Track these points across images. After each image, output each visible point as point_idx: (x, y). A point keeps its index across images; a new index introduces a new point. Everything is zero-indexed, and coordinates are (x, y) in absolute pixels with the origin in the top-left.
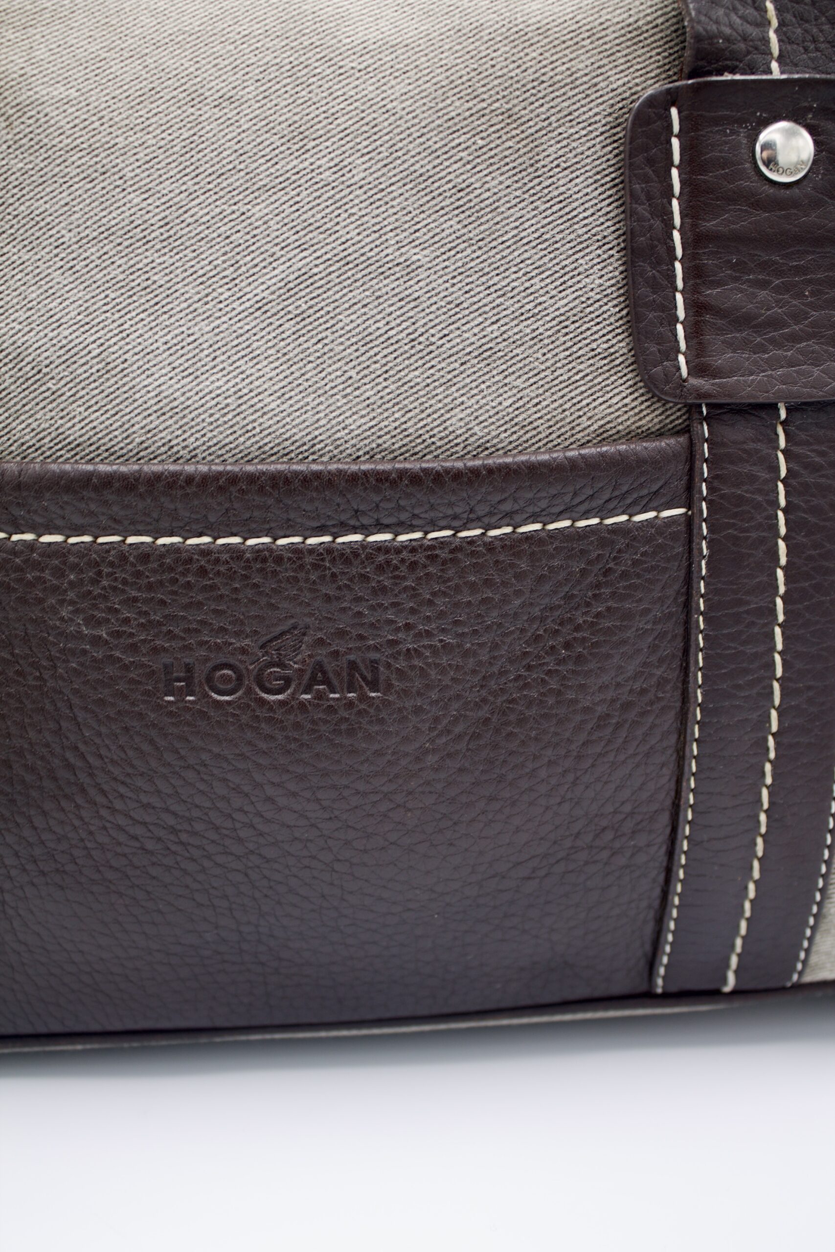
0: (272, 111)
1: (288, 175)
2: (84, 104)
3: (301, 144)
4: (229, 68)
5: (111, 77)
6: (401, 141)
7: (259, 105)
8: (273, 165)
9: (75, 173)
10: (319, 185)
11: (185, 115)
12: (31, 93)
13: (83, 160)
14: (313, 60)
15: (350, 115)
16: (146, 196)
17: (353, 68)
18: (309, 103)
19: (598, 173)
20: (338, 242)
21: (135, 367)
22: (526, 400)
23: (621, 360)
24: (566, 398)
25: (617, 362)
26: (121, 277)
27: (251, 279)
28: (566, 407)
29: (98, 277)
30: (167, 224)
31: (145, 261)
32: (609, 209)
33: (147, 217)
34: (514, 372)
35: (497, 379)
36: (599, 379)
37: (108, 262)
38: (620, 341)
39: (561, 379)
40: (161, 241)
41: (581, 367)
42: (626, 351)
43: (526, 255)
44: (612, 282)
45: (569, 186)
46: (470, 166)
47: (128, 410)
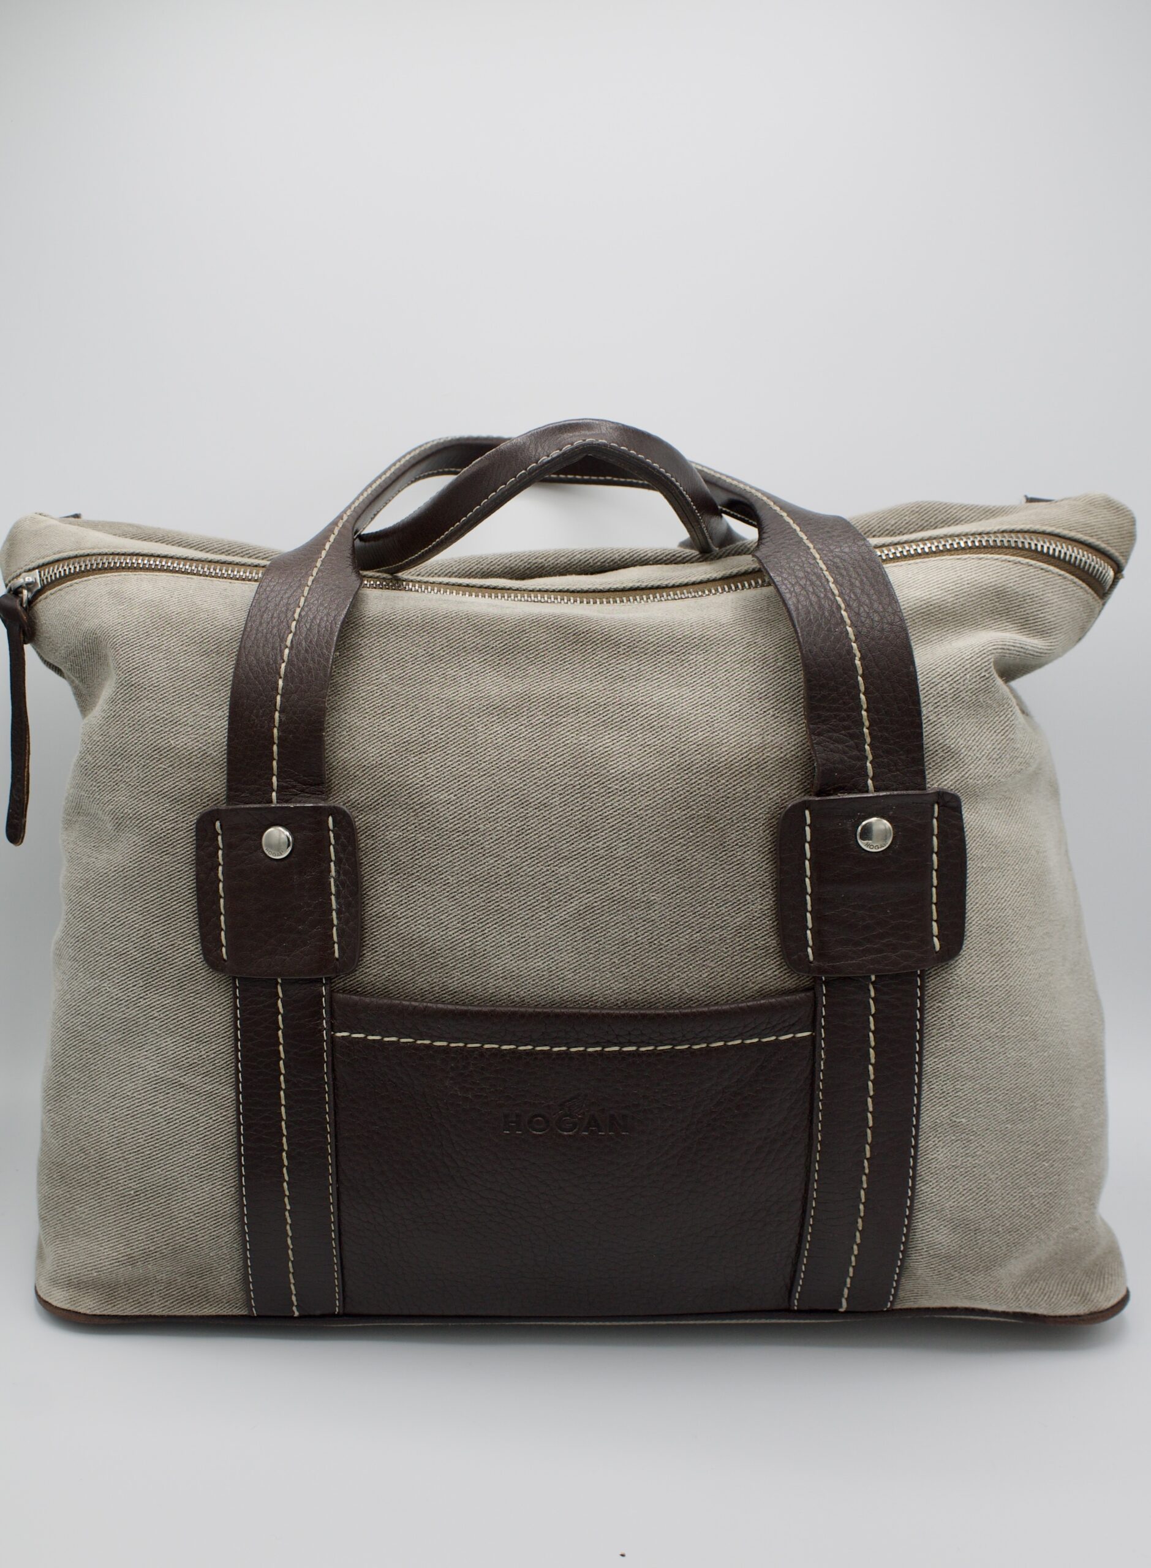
0: (570, 813)
1: (579, 851)
2: (459, 804)
3: (587, 833)
4: (543, 785)
5: (473, 787)
6: (645, 833)
7: (561, 809)
8: (572, 844)
9: (455, 844)
10: (598, 857)
11: (518, 812)
12: (428, 797)
13: (460, 838)
14: (593, 783)
15: (616, 818)
16: (497, 859)
17: (617, 789)
18: (591, 809)
19: (761, 846)
20: (609, 889)
21: (491, 953)
22: (715, 973)
23: (772, 950)
24: (740, 972)
25: (771, 951)
26: (483, 904)
27: (558, 908)
28: (740, 976)
29: (469, 903)
30: (509, 875)
31: (497, 896)
32: (767, 866)
33: (497, 871)
34: (709, 959)
35: (699, 962)
36: (760, 961)
37: (475, 895)
38: (772, 940)
39: (736, 961)
40: (506, 885)
41: (748, 954)
42: (775, 945)
43: (717, 895)
44: (768, 907)
45: (743, 855)
46: (685, 847)
47: (486, 976)
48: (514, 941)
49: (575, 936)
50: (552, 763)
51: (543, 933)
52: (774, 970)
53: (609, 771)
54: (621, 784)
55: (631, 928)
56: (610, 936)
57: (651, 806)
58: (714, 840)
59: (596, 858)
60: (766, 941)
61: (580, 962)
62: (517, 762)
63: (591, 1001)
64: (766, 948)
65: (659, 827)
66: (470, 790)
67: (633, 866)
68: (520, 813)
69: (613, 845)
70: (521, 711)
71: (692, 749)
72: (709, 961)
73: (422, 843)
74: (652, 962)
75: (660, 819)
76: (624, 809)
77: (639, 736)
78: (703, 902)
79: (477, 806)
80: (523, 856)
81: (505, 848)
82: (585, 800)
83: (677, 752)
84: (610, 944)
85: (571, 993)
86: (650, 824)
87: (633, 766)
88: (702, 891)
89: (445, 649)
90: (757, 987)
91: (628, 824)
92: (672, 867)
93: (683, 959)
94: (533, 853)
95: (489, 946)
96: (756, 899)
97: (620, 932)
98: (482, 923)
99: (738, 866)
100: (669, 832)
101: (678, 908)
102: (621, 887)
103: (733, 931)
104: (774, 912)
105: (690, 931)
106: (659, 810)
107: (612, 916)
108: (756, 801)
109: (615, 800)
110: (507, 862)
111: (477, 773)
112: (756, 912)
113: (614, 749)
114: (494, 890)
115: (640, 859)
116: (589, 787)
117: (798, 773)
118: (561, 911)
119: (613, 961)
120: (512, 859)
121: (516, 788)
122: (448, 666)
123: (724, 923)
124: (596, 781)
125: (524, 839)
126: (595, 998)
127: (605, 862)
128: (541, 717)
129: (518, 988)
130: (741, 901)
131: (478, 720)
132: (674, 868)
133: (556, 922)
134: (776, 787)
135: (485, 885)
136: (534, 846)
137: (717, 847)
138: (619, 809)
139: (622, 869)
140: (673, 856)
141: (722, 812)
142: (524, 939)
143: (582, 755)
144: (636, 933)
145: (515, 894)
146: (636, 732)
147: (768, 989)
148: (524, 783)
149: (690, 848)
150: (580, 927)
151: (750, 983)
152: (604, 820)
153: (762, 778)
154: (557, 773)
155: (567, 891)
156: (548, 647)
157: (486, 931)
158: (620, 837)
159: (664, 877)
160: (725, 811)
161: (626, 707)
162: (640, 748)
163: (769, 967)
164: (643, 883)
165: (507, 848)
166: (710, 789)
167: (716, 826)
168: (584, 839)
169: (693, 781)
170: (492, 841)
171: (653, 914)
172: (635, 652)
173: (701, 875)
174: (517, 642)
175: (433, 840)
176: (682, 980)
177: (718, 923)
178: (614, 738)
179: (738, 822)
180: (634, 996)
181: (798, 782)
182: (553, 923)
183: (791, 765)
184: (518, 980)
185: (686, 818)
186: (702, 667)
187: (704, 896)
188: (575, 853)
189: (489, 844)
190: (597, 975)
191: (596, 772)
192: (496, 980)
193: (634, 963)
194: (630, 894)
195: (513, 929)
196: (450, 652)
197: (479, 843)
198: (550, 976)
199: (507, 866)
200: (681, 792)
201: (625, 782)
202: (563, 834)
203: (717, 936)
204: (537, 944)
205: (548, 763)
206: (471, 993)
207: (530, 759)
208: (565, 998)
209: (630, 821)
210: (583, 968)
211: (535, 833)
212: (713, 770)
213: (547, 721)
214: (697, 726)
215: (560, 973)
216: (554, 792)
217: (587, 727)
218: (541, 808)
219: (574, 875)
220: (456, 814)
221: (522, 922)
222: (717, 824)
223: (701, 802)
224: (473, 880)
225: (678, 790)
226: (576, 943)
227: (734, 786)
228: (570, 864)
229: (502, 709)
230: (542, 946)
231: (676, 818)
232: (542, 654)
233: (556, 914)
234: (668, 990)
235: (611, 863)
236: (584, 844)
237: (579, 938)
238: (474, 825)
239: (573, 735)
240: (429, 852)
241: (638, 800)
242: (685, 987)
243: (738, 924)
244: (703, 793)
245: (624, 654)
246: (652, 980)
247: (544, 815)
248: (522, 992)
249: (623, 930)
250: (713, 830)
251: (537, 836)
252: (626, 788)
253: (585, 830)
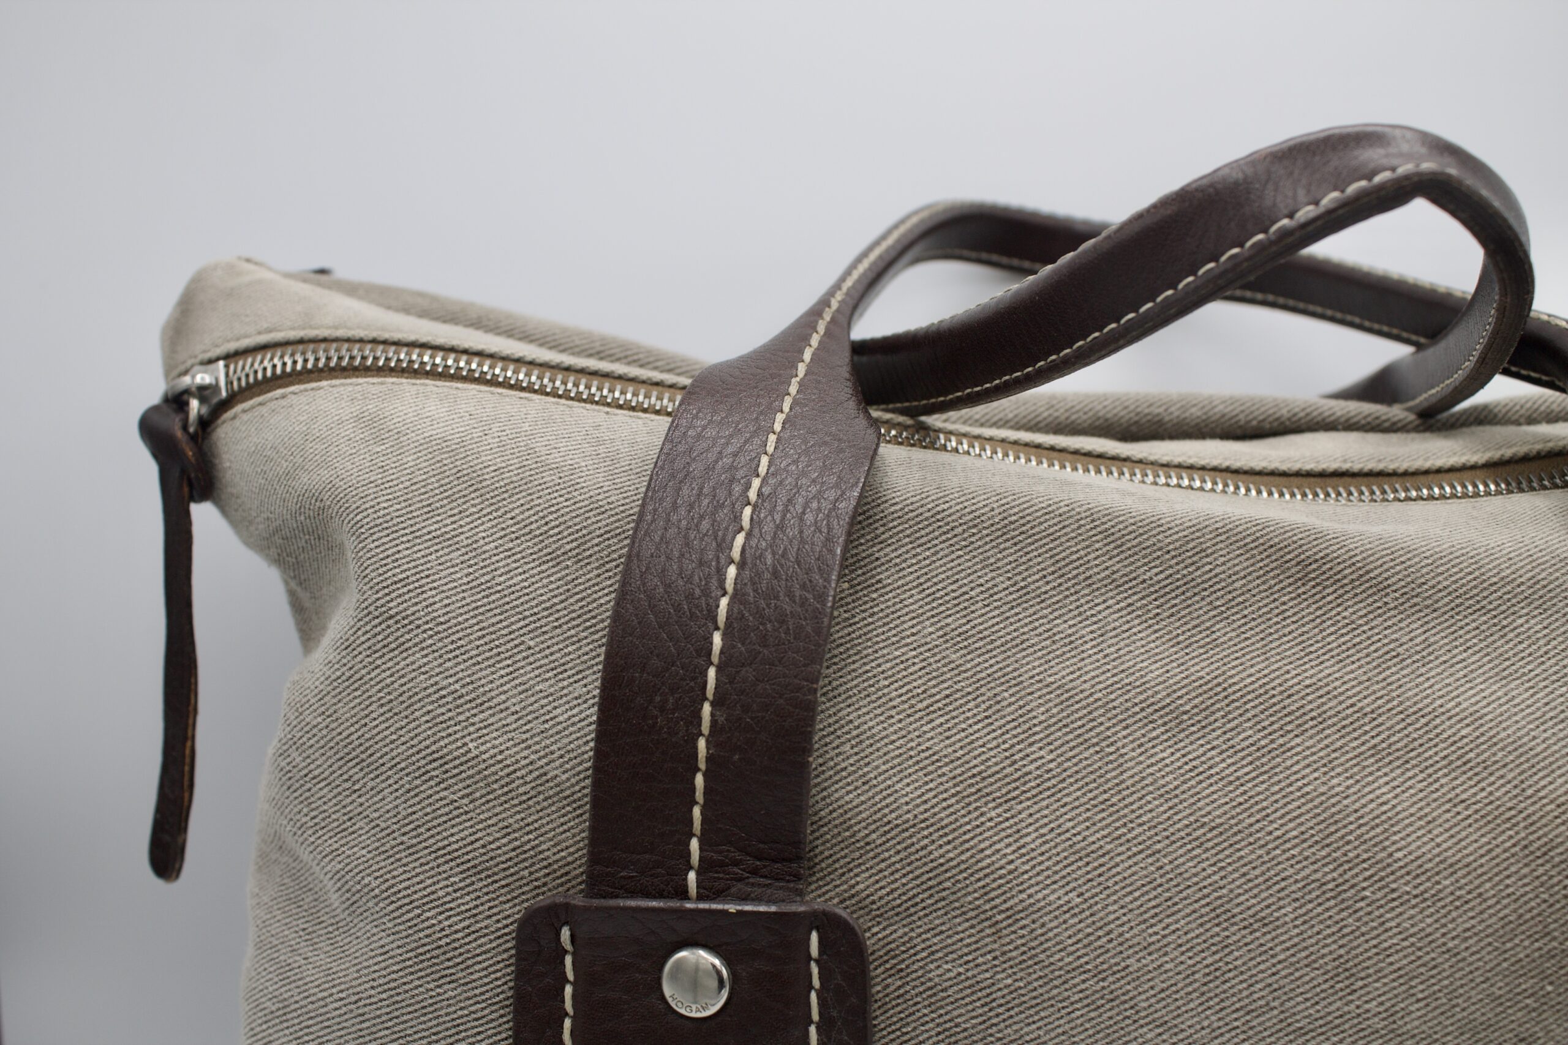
50: (1278, 833)
53: (1391, 855)
54: (1415, 882)
57: (1474, 930)
62: (1206, 829)
65: (1490, 974)
66: (1110, 883)
68: (1212, 937)
69: (1398, 1008)
70: (1212, 719)
71: (1548, 813)
73: (1006, 991)
75: (1491, 957)
76: (1422, 934)
77: (1443, 781)
79: (1125, 919)
80: (1215, 1025)
82: (1345, 914)
83: (1519, 818)
86: (1472, 968)
87: (1438, 845)
89: (1049, 578)
91: (1431, 965)
94: (1236, 1019)
100: (1508, 984)
106: (1489, 939)
109: (1406, 916)
111: (1123, 848)
113: (1399, 808)
116: (1352, 887)
121: (1205, 883)
122: (1056, 614)
124: (1367, 874)
125: (1218, 991)
128: (1250, 732)
131: (1124, 733)
136: (1238, 1006)
138: (1411, 936)
143: (1337, 817)
146: (1436, 772)
148: (1223, 873)
152: (1382, 957)
154: (1288, 855)
156: (1250, 586)
158: (1412, 991)
161: (1413, 718)
162: (1448, 806)
168: (1341, 994)
169: (1555, 880)
170: (1152, 992)
172: (1415, 605)
174: (1190, 573)
175: (1030, 987)
178: (1396, 783)
185: (1541, 956)
186: (1542, 642)
189: (1147, 999)
191: (1365, 856)
196: (1060, 585)
197: (1128, 997)
200: (1533, 904)
201: (1423, 878)
202: (1299, 983)
205: (1270, 833)
207: (1233, 822)
209: (1433, 959)
211: (1241, 978)
213: (1263, 743)
214: (1551, 764)
216: (1282, 894)
217: (1343, 759)
218: (1256, 926)
220: (1080, 936)
225: (1525, 898)
229: (1172, 712)
231: (1521, 955)
232: (1240, 599)
236: (1339, 1004)
238: (1117, 959)
239: (1316, 775)
240: (1021, 1012)
241: (1450, 917)
245: (1396, 608)
251: (1245, 985)
252: (1426, 891)
253: (1343, 976)
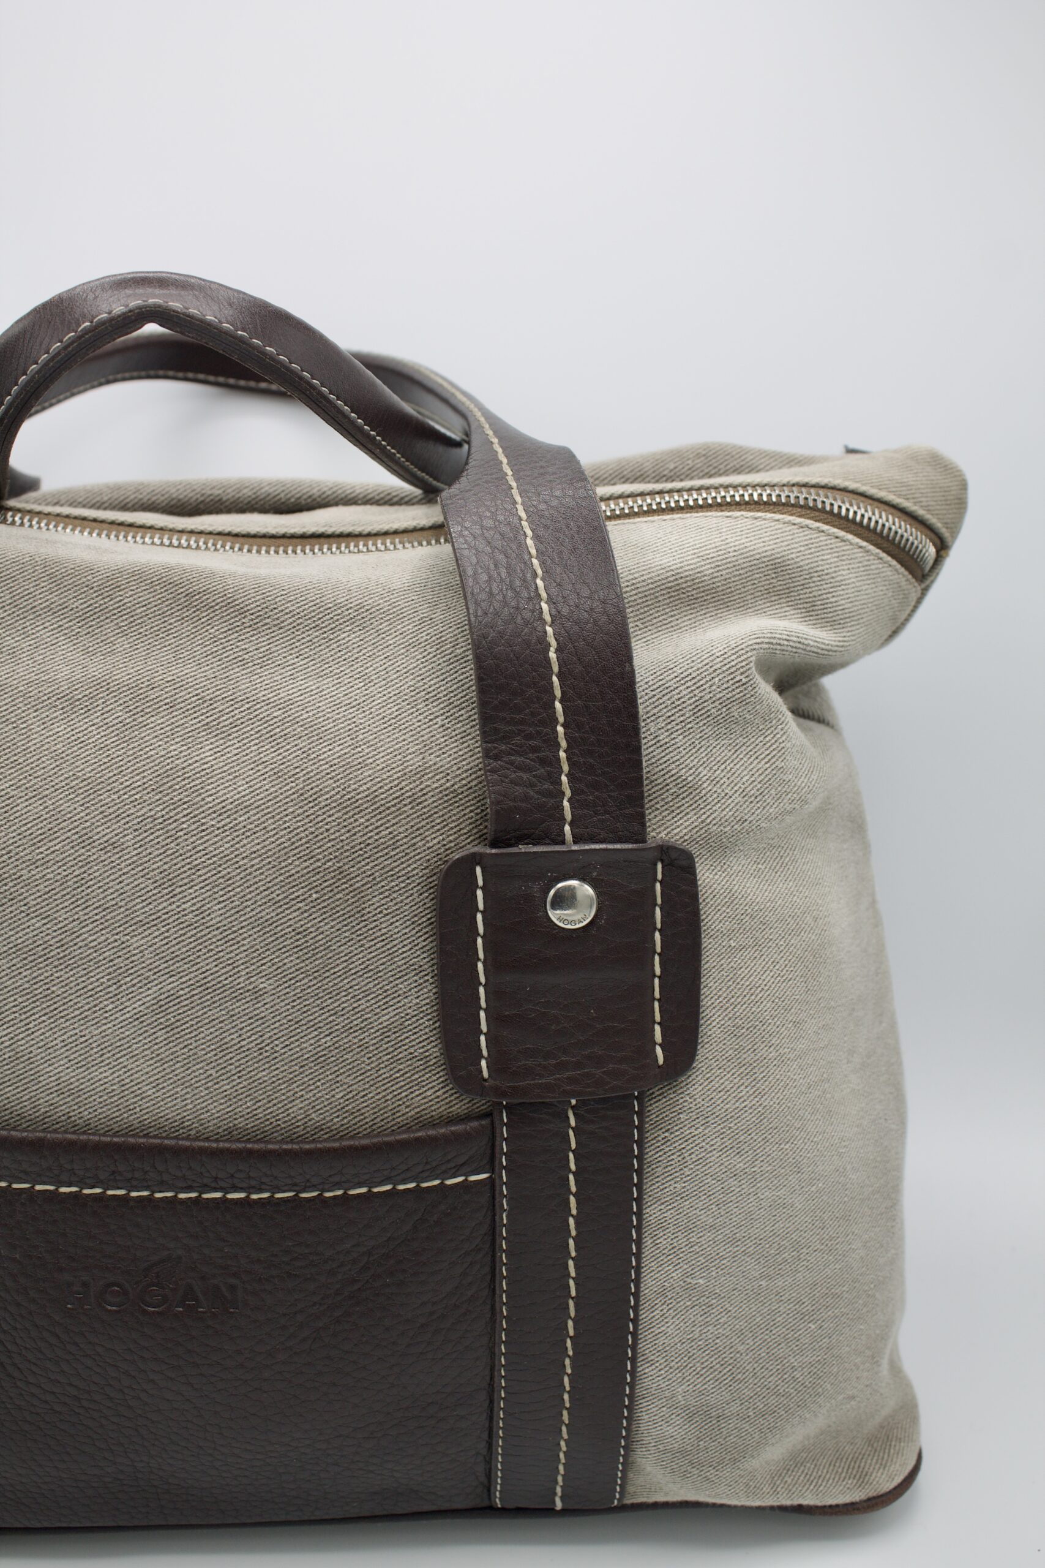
0: (147, 859)
1: (159, 914)
3: (170, 889)
4: (113, 816)
5: (17, 814)
6: (249, 892)
7: (136, 852)
8: (148, 905)
10: (184, 925)
11: (77, 854)
14: (181, 815)
15: (209, 868)
16: (45, 921)
17: (213, 825)
18: (177, 854)
19: (416, 916)
20: (200, 971)
21: (39, 1057)
22: (354, 1093)
23: (434, 1061)
24: (388, 1091)
25: (431, 1063)
26: (27, 985)
27: (130, 996)
28: (388, 1097)
29: (8, 983)
30: (63, 945)
31: (46, 975)
32: (424, 944)
33: (47, 939)
34: (344, 1073)
35: (330, 1077)
36: (416, 1076)
37: (16, 972)
38: (434, 1047)
39: (384, 1076)
40: (59, 959)
41: (401, 1067)
42: (438, 1054)
43: (354, 983)
44: (428, 1001)
45: (390, 928)
46: (306, 915)
47: (34, 1088)
48: (70, 1040)
49: (154, 1036)
50: (128, 783)
51: (110, 1030)
52: (436, 1089)
53: (203, 799)
54: (219, 818)
55: (233, 1027)
56: (203, 1038)
57: (260, 853)
58: (348, 906)
59: (181, 926)
60: (425, 1048)
61: (163, 1073)
62: (80, 780)
63: (182, 1128)
64: (425, 1058)
65: (270, 885)
66: (11, 818)
67: (233, 939)
68: (80, 856)
69: (205, 908)
70: (95, 704)
71: (322, 771)
72: (344, 1076)
74: (264, 1076)
75: (270, 872)
76: (222, 855)
77: (253, 748)
78: (334, 993)
79: (21, 842)
80: (82, 919)
81: (57, 905)
82: (169, 840)
83: (301, 774)
84: (204, 1049)
85: (154, 1116)
86: (257, 879)
87: (239, 793)
88: (333, 977)
89: (7, 608)
90: (413, 1113)
91: (227, 877)
92: (288, 942)
93: (307, 1073)
94: (96, 914)
95: (35, 1047)
96: (410, 990)
97: (217, 1033)
98: (25, 1013)
99: (383, 943)
100: (283, 893)
101: (298, 1001)
102: (217, 969)
103: (378, 1034)
104: (435, 1008)
105: (316, 1033)
106: (270, 860)
107: (205, 1010)
108: (408, 851)
109: (211, 842)
110: (59, 926)
111: (23, 794)
112: (410, 1007)
113: (216, 767)
114: (41, 965)
115: (244, 930)
116: (175, 821)
117: (471, 811)
118: (134, 999)
119: (209, 1073)
120: (67, 922)
121: (76, 818)
122: (8, 633)
123: (365, 1023)
124: (185, 812)
125: (83, 894)
126: (187, 1123)
127: (195, 931)
128: (120, 714)
129: (80, 1107)
130: (389, 992)
131: (35, 714)
132: (292, 943)
133: (128, 1015)
134: (438, 830)
135: (30, 959)
136: (97, 905)
137: (353, 916)
138: (214, 856)
139: (218, 943)
140: (291, 926)
141: (359, 865)
142: (84, 1039)
143: (169, 773)
144: (240, 1036)
145: (72, 973)
146: (250, 742)
147: (428, 1116)
148: (87, 811)
149: (313, 916)
150: (161, 1023)
151: (403, 1106)
152: (193, 871)
153: (418, 817)
154: (133, 798)
155: (142, 971)
156: (149, 612)
157: (31, 1025)
158: (214, 896)
159: (277, 957)
160: (363, 863)
161: (240, 704)
162: (252, 766)
163: (430, 1086)
164: (248, 964)
165: (61, 906)
166: (343, 831)
167: (351, 885)
168: (166, 897)
169: (320, 819)
170: (39, 894)
171: (263, 1009)
172: (267, 624)
173: (330, 955)
174: (105, 603)
176: (307, 1102)
177: (356, 1022)
178: (218, 749)
179: (383, 880)
180: (241, 1122)
181: (470, 824)
182: (124, 1017)
183: (461, 799)
184: (79, 1096)
185: (308, 873)
186: (355, 651)
187: (335, 985)
188: (154, 917)
189: (35, 899)
190: (188, 1093)
191: (186, 800)
192: (48, 1095)
193: (239, 1077)
194: (230, 979)
195: (68, 1024)
196: (14, 612)
197: (21, 897)
198: (123, 1091)
199: (60, 932)
200: (303, 835)
201: (225, 815)
202: (138, 889)
203: (356, 1040)
204: (103, 1046)
205: (122, 784)
206: (16, 1110)
207: (98, 775)
208: (146, 1122)
209: (229, 873)
210: (169, 1082)
211: (99, 885)
212: (348, 803)
213: (128, 721)
214: (335, 737)
215: (136, 1088)
216: (127, 826)
217: (183, 732)
218: (108, 848)
219: (151, 949)
221: (81, 1013)
222: (352, 882)
223: (330, 850)
224: (13, 950)
225: (298, 831)
226: (156, 1047)
227: (377, 828)
228: (146, 933)
229: (69, 700)
230: (110, 1048)
231: (293, 872)
232: (139, 621)
233: (128, 1004)
234: (288, 1115)
235: (203, 933)
236: (165, 904)
237: (160, 1039)
238: (14, 871)
239: (160, 743)
241: (242, 844)
242: (311, 1111)
243: (385, 1024)
244: (333, 837)
245: (250, 626)
246: (265, 1101)
247: (112, 859)
248: (86, 1113)
249: (221, 1031)
250: (347, 891)
251: (101, 890)
252: (226, 825)
253: (167, 884)
